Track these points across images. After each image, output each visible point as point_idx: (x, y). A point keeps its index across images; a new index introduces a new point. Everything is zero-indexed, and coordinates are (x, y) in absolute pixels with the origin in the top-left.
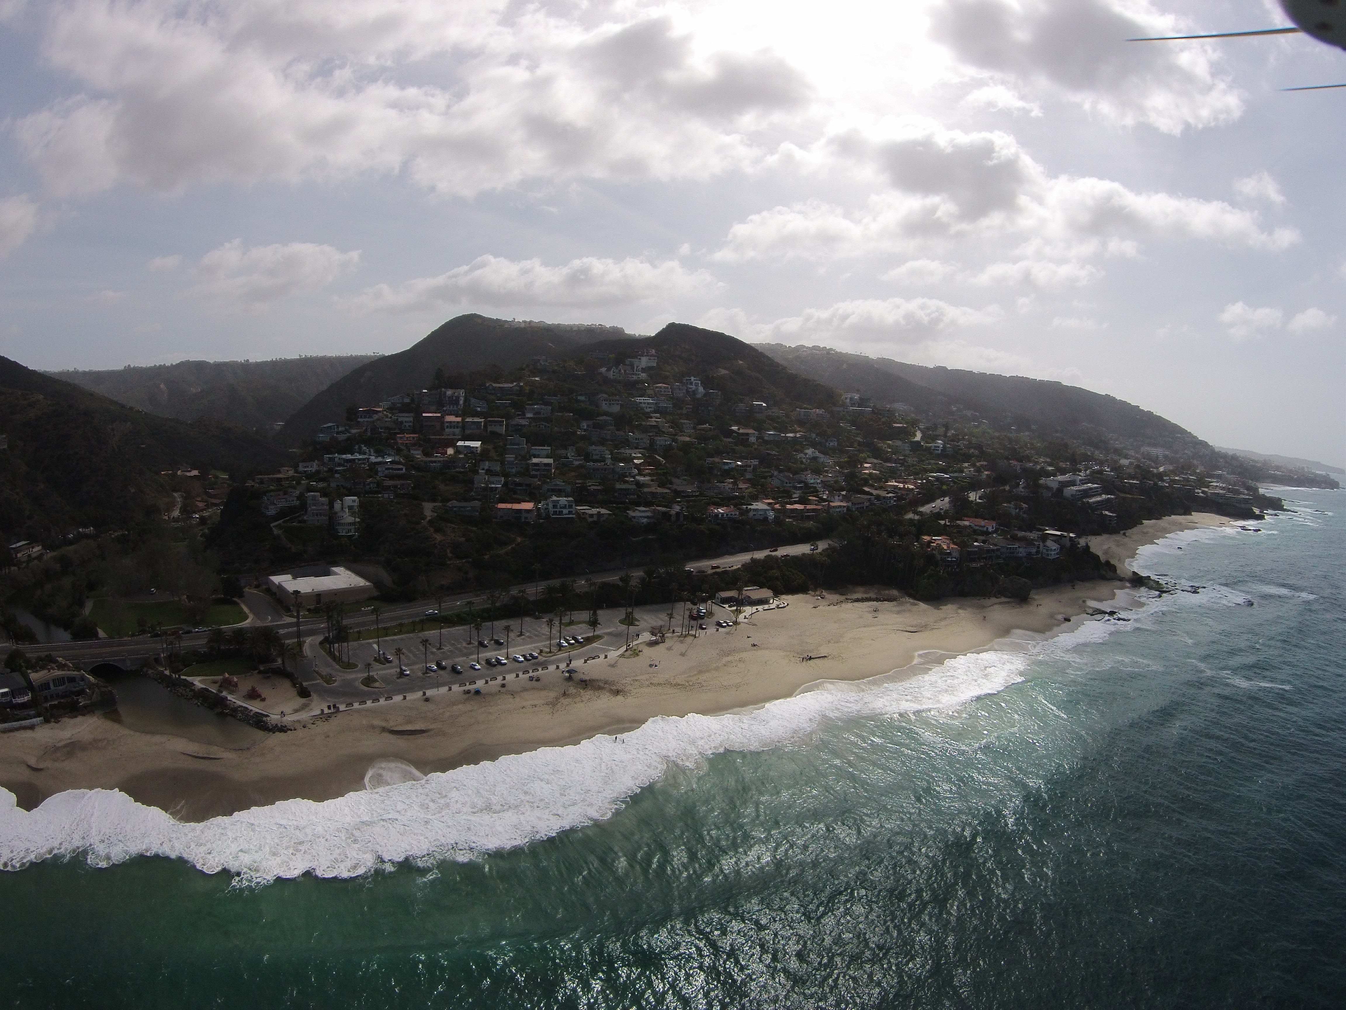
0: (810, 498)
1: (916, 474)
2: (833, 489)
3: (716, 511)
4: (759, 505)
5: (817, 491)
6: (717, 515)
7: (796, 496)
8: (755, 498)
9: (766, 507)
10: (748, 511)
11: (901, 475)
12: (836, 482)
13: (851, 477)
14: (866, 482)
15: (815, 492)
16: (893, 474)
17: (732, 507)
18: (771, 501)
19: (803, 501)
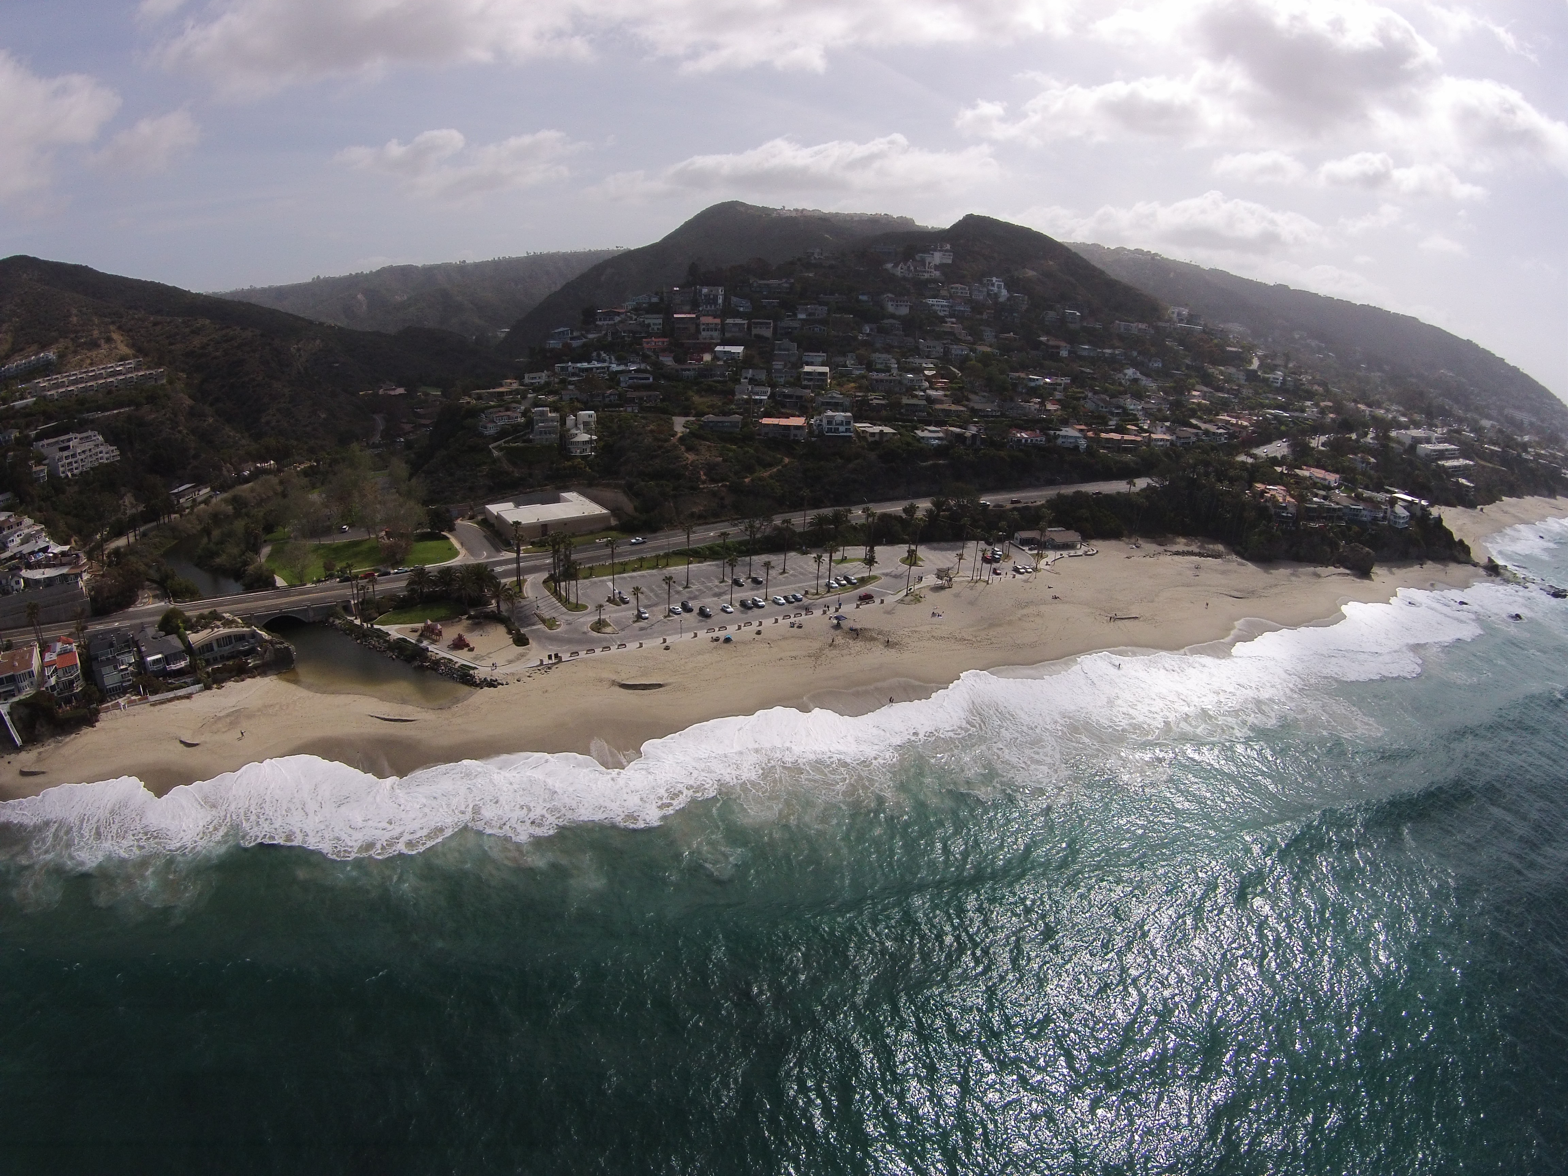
0: (1129, 427)
1: (1252, 408)
2: (1156, 417)
3: (1019, 435)
4: (1070, 432)
5: (1138, 420)
6: (1019, 440)
7: (1113, 423)
8: (1065, 423)
9: (1077, 434)
10: (1057, 437)
11: (1234, 409)
12: (1159, 410)
13: (1177, 405)
14: (1193, 413)
15: (1134, 420)
16: (1225, 406)
17: (1038, 431)
18: (1083, 427)
19: (1120, 430)
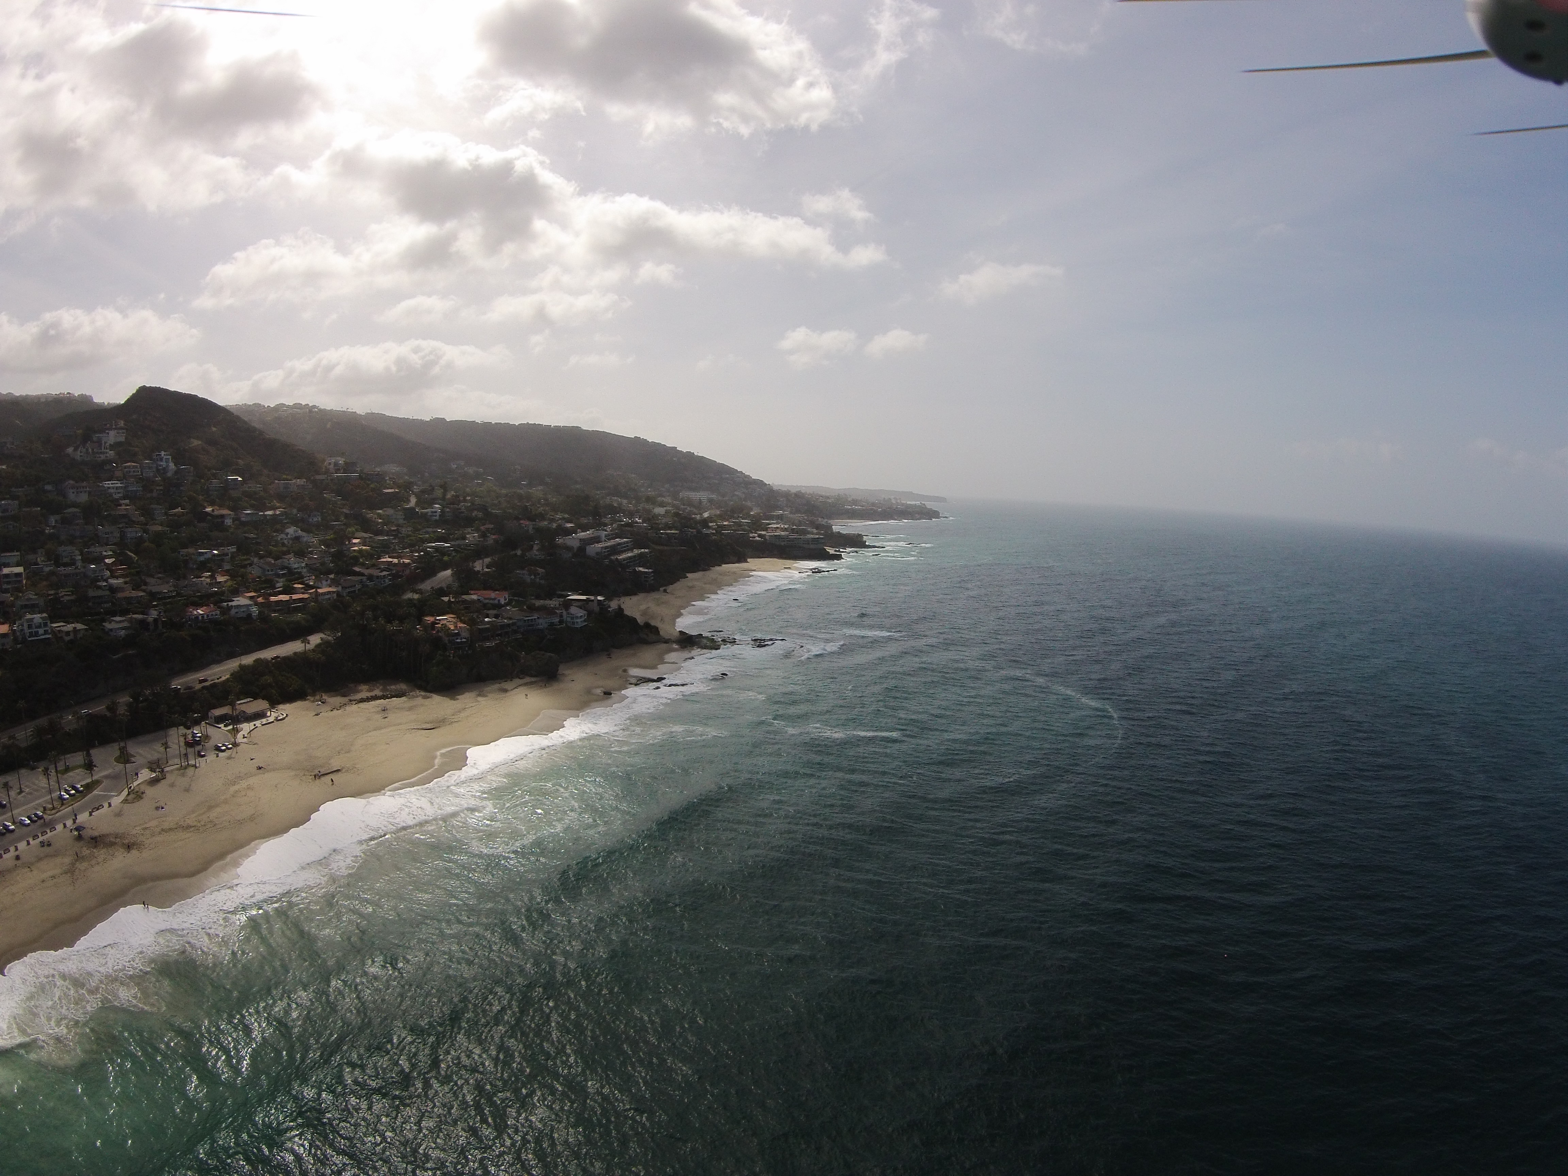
0: (296, 586)
1: (411, 545)
2: (320, 572)
3: (195, 613)
4: (241, 601)
5: (302, 577)
6: (197, 618)
7: (280, 585)
8: (236, 592)
9: (247, 602)
10: (230, 608)
11: (394, 549)
12: (323, 564)
13: (339, 556)
14: (355, 560)
15: (300, 578)
16: (385, 548)
17: (212, 605)
18: (252, 594)
19: (288, 590)
